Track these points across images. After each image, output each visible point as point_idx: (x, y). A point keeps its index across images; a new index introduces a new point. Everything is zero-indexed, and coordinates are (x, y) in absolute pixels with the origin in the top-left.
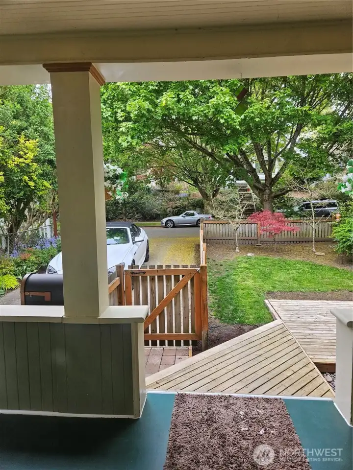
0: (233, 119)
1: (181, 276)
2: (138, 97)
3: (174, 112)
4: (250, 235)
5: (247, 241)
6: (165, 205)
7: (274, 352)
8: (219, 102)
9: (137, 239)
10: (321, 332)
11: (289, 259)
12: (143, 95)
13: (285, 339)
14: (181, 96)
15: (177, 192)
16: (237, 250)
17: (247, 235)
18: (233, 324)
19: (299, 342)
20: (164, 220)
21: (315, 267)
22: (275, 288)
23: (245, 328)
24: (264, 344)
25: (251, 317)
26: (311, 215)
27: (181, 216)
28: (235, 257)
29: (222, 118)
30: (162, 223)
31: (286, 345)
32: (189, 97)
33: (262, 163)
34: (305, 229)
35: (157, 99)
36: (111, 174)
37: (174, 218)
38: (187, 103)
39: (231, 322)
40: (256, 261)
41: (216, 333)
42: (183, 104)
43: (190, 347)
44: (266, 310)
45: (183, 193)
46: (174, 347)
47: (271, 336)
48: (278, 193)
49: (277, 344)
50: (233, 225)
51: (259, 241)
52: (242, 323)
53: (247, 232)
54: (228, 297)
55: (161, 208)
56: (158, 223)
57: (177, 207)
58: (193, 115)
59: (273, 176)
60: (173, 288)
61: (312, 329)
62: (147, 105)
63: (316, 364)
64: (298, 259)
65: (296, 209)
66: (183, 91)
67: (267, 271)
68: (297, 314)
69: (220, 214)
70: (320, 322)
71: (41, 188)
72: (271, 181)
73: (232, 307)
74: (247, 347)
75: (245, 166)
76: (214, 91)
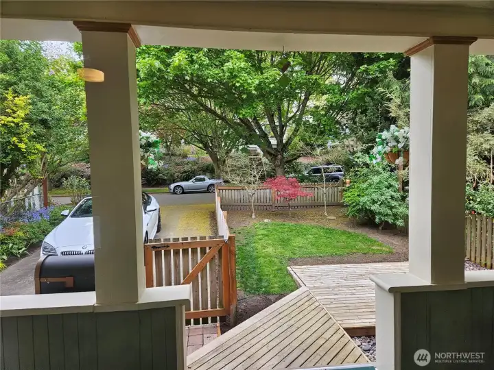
0: (249, 84)
1: (207, 248)
2: (147, 55)
3: (188, 73)
4: (265, 201)
5: (262, 207)
6: (173, 170)
7: (304, 321)
8: (235, 66)
9: (149, 208)
10: (344, 296)
11: (305, 224)
12: (153, 53)
13: (313, 307)
14: (195, 58)
15: (185, 156)
16: (253, 216)
17: (262, 200)
18: (259, 294)
19: (327, 308)
20: (172, 186)
21: (330, 231)
22: (295, 254)
23: (272, 298)
24: (293, 314)
25: (276, 285)
26: (321, 180)
27: (191, 181)
28: (252, 223)
29: (238, 82)
30: (170, 189)
31: (314, 312)
32: (203, 59)
33: (274, 129)
34: (316, 193)
35: (169, 58)
36: (143, 142)
37: (183, 184)
38: (201, 65)
39: (257, 293)
40: (273, 227)
41: (242, 306)
42: (197, 66)
43: (218, 324)
44: (290, 277)
45: (191, 157)
46: (201, 325)
47: (298, 304)
48: (289, 159)
49: (305, 312)
50: (250, 191)
51: (274, 207)
52: (267, 293)
53: (262, 197)
54: (250, 266)
55: (168, 173)
56: (166, 189)
57: (185, 172)
58: (208, 77)
59: (284, 141)
60: (199, 261)
61: (336, 294)
62: (157, 64)
63: (345, 329)
64: (313, 223)
65: (305, 173)
66: (195, 53)
67: (286, 237)
68: (319, 279)
69: (236, 180)
70: (342, 286)
71: (33, 151)
72: (283, 147)
73: (255, 277)
74: (277, 318)
75: (257, 131)
76: (229, 55)
